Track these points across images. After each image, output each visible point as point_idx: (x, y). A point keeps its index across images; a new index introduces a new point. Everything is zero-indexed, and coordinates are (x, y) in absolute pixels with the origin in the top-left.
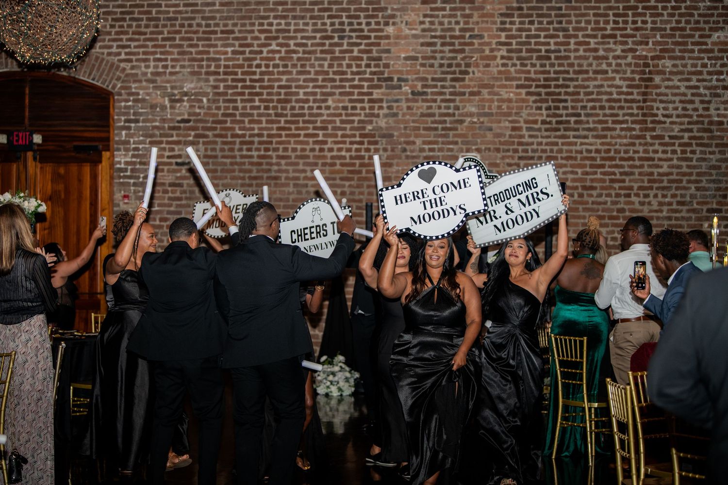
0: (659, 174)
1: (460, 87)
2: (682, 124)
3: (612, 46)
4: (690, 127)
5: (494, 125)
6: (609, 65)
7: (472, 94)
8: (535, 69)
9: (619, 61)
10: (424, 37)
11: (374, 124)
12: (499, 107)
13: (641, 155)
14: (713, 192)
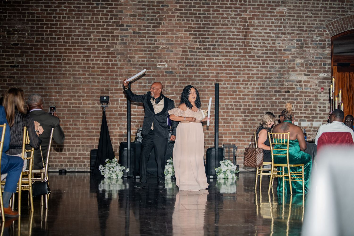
0: (252, 74)
1: (157, 30)
2: (262, 50)
3: (230, 12)
4: (266, 52)
5: (174, 49)
6: (229, 21)
7: (163, 34)
8: (194, 22)
9: (233, 20)
10: (139, 5)
11: (114, 48)
12: (176, 41)
13: (244, 65)
14: (277, 83)
